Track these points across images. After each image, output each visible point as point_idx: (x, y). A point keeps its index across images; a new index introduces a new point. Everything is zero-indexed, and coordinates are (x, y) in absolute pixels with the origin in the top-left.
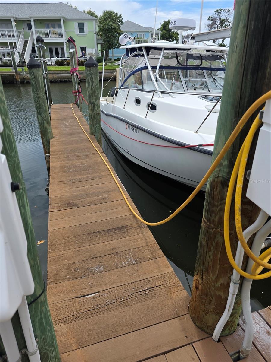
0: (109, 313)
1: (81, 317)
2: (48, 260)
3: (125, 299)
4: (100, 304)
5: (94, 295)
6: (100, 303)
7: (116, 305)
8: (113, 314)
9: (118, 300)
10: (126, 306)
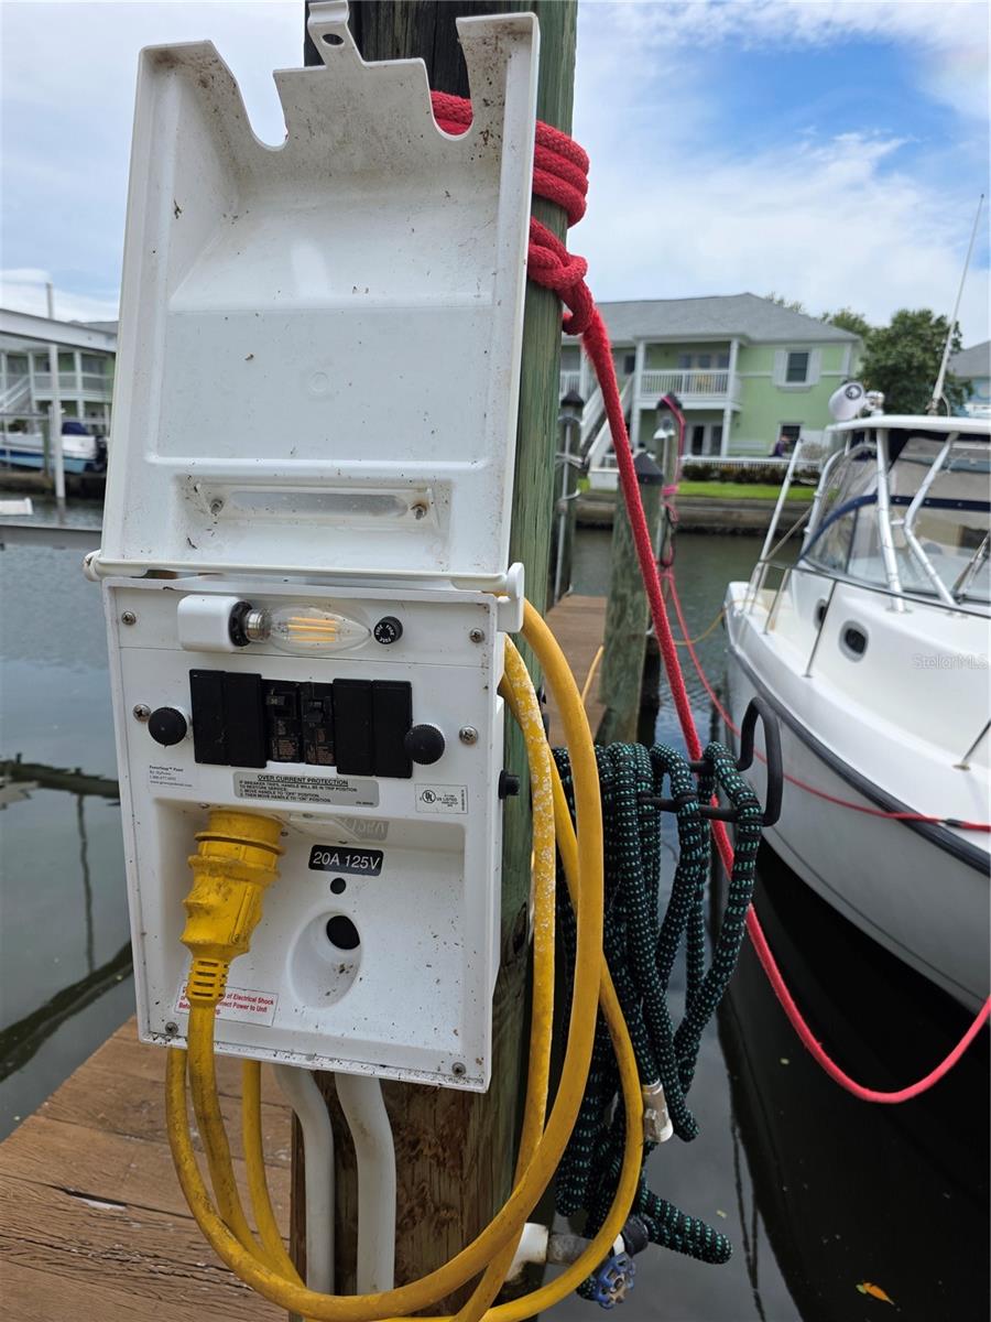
0: (88, 1286)
1: (11, 1252)
2: (107, 1043)
3: (170, 1271)
4: (91, 1244)
5: (108, 1206)
6: (94, 1241)
7: (128, 1273)
8: (95, 1296)
9: (148, 1260)
10: (151, 1295)
